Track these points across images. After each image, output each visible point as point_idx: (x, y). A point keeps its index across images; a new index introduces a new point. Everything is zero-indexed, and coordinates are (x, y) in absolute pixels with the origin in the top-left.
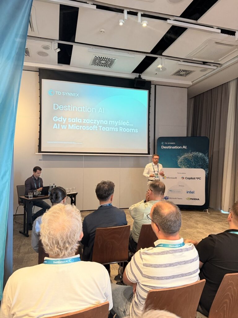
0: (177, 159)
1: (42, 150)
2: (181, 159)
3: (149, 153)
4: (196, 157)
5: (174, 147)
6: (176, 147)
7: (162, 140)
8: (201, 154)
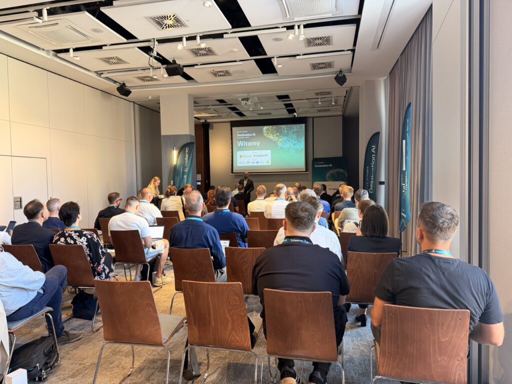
0: (326, 174)
1: (234, 172)
2: (328, 174)
3: (307, 170)
4: (338, 173)
5: (323, 166)
6: (325, 166)
7: (316, 161)
8: (342, 170)
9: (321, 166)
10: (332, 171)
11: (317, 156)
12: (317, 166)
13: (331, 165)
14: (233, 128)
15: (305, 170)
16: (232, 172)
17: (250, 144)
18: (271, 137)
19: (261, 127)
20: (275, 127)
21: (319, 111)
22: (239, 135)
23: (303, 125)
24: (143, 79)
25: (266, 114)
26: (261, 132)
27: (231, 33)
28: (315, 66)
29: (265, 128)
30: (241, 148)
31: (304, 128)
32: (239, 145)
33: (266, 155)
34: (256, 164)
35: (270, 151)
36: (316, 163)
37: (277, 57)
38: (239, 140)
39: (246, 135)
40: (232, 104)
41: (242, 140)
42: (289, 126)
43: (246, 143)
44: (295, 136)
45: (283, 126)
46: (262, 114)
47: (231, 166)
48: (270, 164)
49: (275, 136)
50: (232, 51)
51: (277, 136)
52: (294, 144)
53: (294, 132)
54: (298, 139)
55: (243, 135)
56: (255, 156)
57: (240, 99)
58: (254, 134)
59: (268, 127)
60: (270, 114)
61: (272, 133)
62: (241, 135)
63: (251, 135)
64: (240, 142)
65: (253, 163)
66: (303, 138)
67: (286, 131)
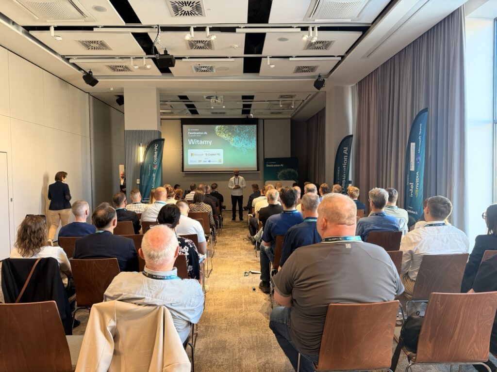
0: (277, 174)
1: (185, 170)
2: (280, 174)
3: (258, 170)
4: (289, 172)
5: (275, 166)
6: (276, 166)
7: (267, 161)
8: (293, 170)
9: (272, 166)
10: (283, 171)
11: (268, 156)
12: (269, 166)
13: (282, 165)
14: (184, 126)
15: (256, 170)
16: (183, 171)
17: (202, 142)
18: (224, 136)
19: (213, 126)
20: (227, 126)
21: (272, 113)
22: (191, 133)
23: (255, 126)
24: (114, 68)
25: (221, 113)
26: (214, 131)
27: (243, 28)
28: (299, 69)
29: (217, 127)
30: (193, 147)
31: (255, 128)
32: (190, 143)
33: (218, 154)
34: (208, 163)
35: (222, 150)
36: (267, 163)
37: (270, 57)
38: (190, 138)
39: (198, 133)
40: (191, 101)
41: (193, 138)
42: (241, 126)
43: (198, 141)
44: (247, 136)
45: (236, 126)
46: (216, 113)
47: (182, 164)
48: (222, 163)
49: (227, 135)
50: (231, 47)
51: (229, 135)
52: (246, 144)
53: (246, 133)
54: (250, 139)
55: (195, 133)
56: (206, 154)
57: (205, 97)
58: (205, 133)
59: (220, 126)
60: (224, 113)
61: (224, 132)
62: (192, 133)
63: (202, 133)
64: (192, 140)
65: (206, 161)
66: (255, 138)
67: (238, 131)
